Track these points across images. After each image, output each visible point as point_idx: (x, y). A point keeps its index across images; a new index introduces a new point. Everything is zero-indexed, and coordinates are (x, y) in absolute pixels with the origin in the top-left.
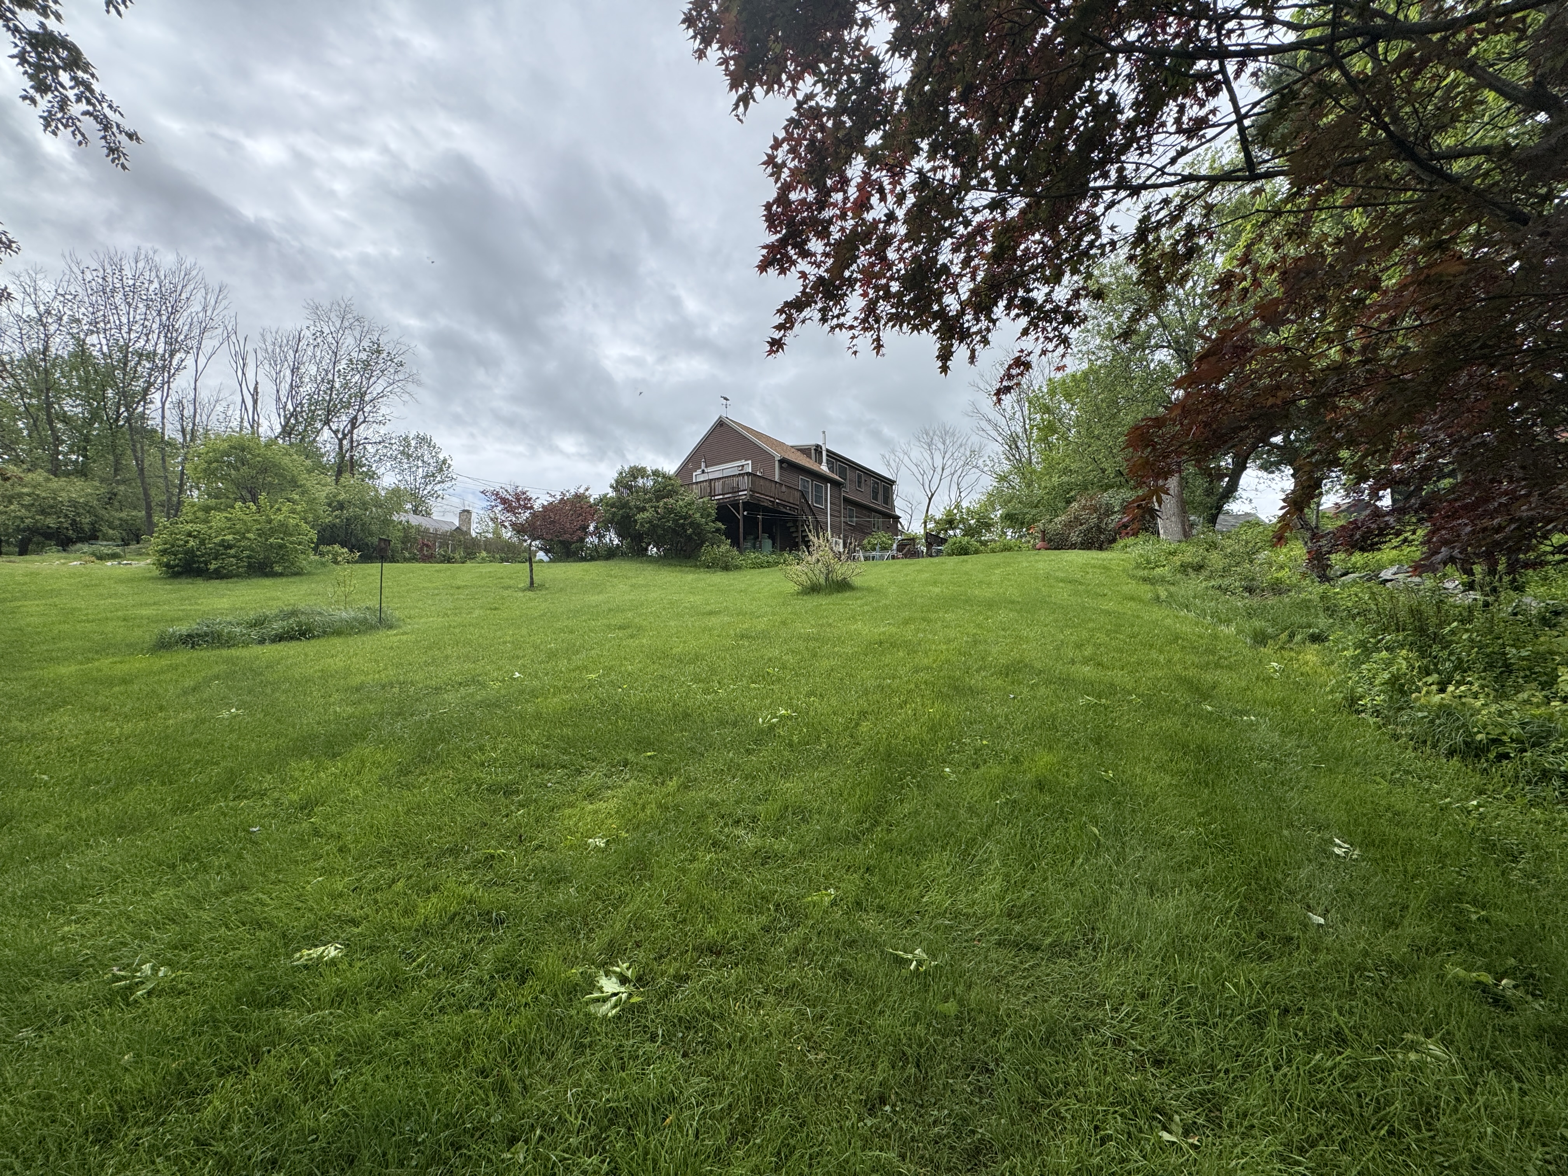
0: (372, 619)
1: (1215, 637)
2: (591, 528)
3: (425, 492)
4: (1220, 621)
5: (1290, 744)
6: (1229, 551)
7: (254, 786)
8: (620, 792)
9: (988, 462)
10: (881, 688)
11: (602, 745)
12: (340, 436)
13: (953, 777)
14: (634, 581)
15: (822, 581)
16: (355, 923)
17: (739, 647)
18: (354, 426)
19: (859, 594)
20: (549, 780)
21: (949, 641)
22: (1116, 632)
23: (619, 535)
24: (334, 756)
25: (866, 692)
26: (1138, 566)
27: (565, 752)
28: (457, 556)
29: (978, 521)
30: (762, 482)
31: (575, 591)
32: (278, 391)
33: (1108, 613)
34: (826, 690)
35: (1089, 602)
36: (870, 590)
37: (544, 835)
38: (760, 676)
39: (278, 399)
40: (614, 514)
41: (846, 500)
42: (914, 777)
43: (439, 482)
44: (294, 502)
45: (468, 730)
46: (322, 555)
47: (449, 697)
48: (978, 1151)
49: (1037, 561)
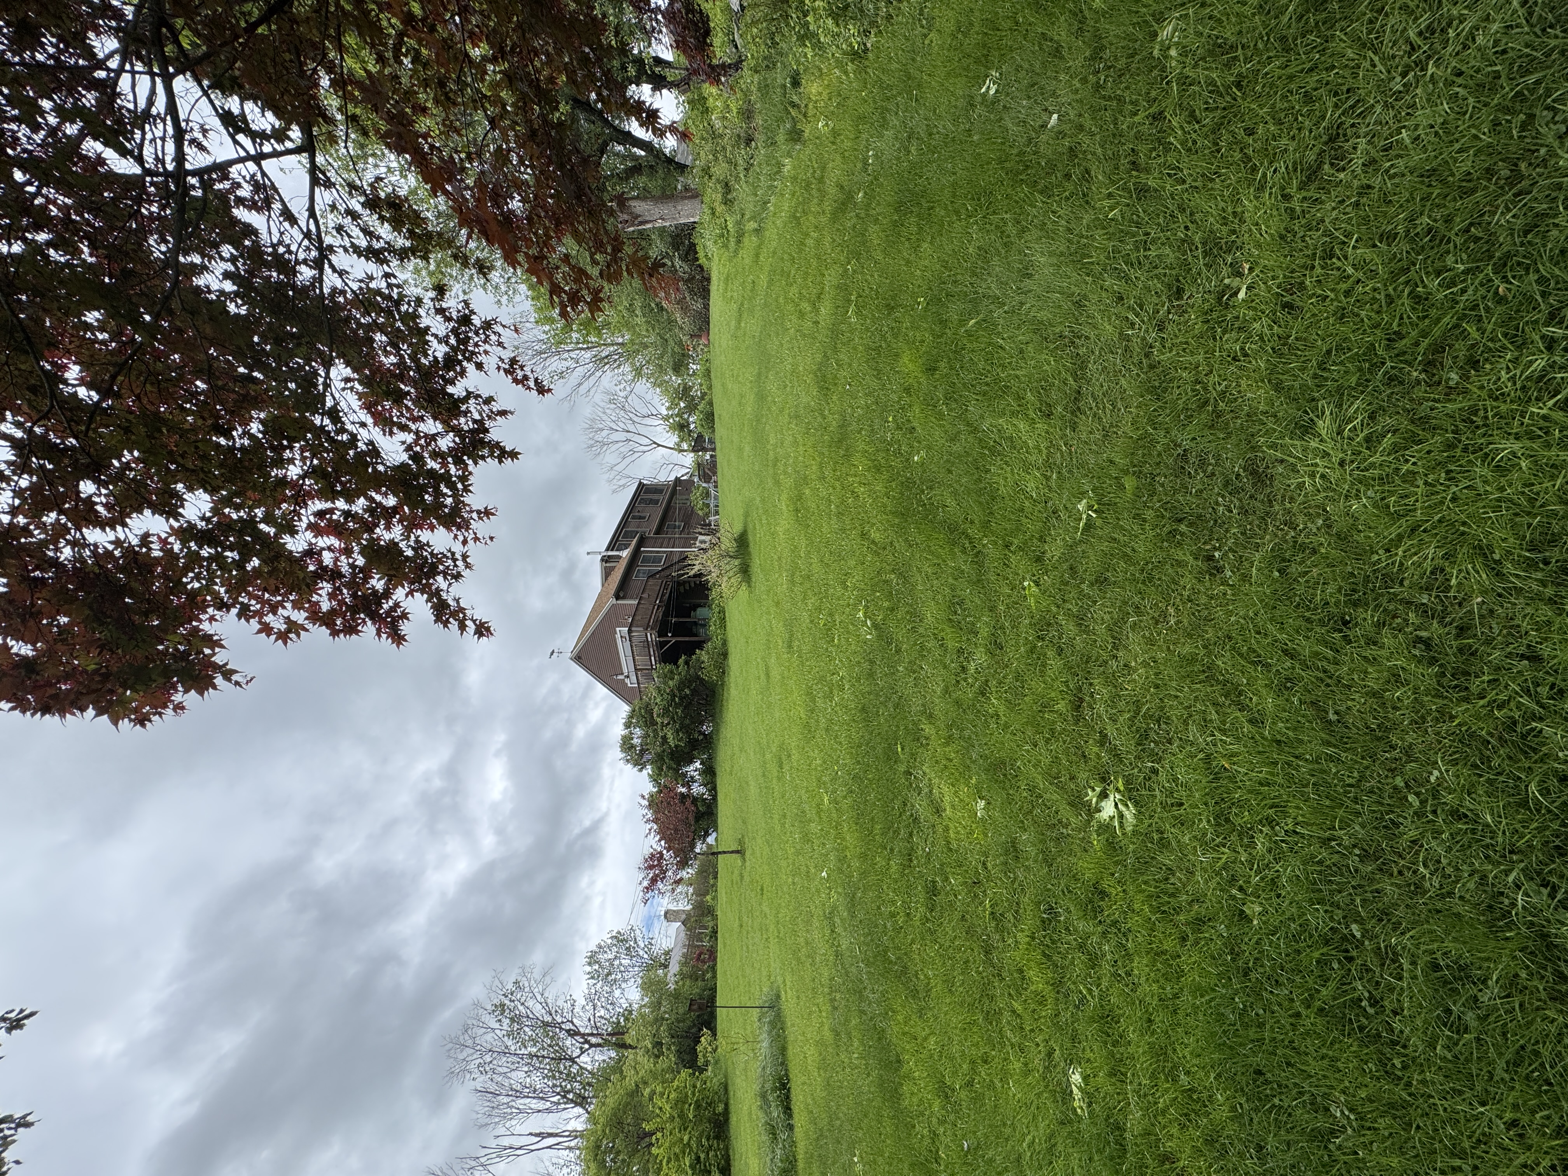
0: (770, 1016)
1: (794, 179)
2: (684, 790)
3: (646, 956)
4: (779, 172)
5: (894, 121)
6: (711, 157)
7: (927, 1141)
8: (936, 781)
9: (622, 386)
10: (839, 514)
11: (891, 796)
12: (587, 1046)
13: (923, 453)
14: (736, 749)
15: (737, 562)
16: (1050, 1054)
17: (800, 651)
18: (578, 1033)
19: (751, 526)
20: (924, 850)
21: (795, 442)
22: (789, 275)
23: (691, 762)
24: (899, 1061)
25: (843, 530)
26: (725, 246)
27: (897, 832)
28: (711, 924)
29: (681, 399)
30: (637, 618)
31: (745, 808)
32: (539, 1111)
33: (771, 282)
34: (841, 569)
35: (759, 301)
36: (747, 515)
37: (974, 859)
38: (828, 632)
39: (548, 1111)
40: (669, 768)
41: (658, 532)
42: (923, 492)
43: (636, 942)
44: (653, 1092)
45: (876, 926)
46: (707, 1063)
47: (844, 944)
48: (1254, 473)
49: (720, 346)
